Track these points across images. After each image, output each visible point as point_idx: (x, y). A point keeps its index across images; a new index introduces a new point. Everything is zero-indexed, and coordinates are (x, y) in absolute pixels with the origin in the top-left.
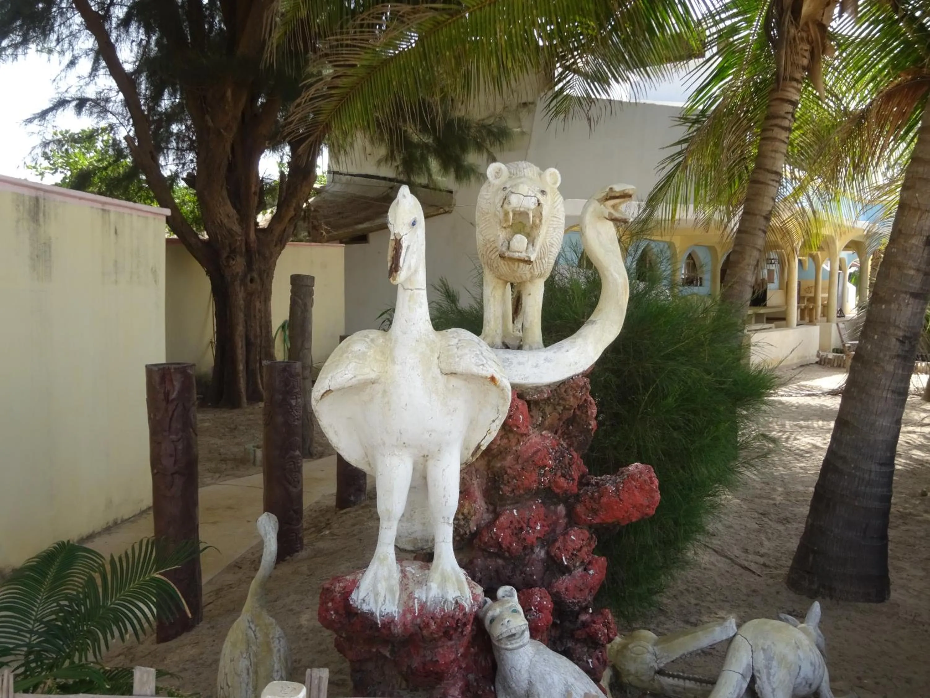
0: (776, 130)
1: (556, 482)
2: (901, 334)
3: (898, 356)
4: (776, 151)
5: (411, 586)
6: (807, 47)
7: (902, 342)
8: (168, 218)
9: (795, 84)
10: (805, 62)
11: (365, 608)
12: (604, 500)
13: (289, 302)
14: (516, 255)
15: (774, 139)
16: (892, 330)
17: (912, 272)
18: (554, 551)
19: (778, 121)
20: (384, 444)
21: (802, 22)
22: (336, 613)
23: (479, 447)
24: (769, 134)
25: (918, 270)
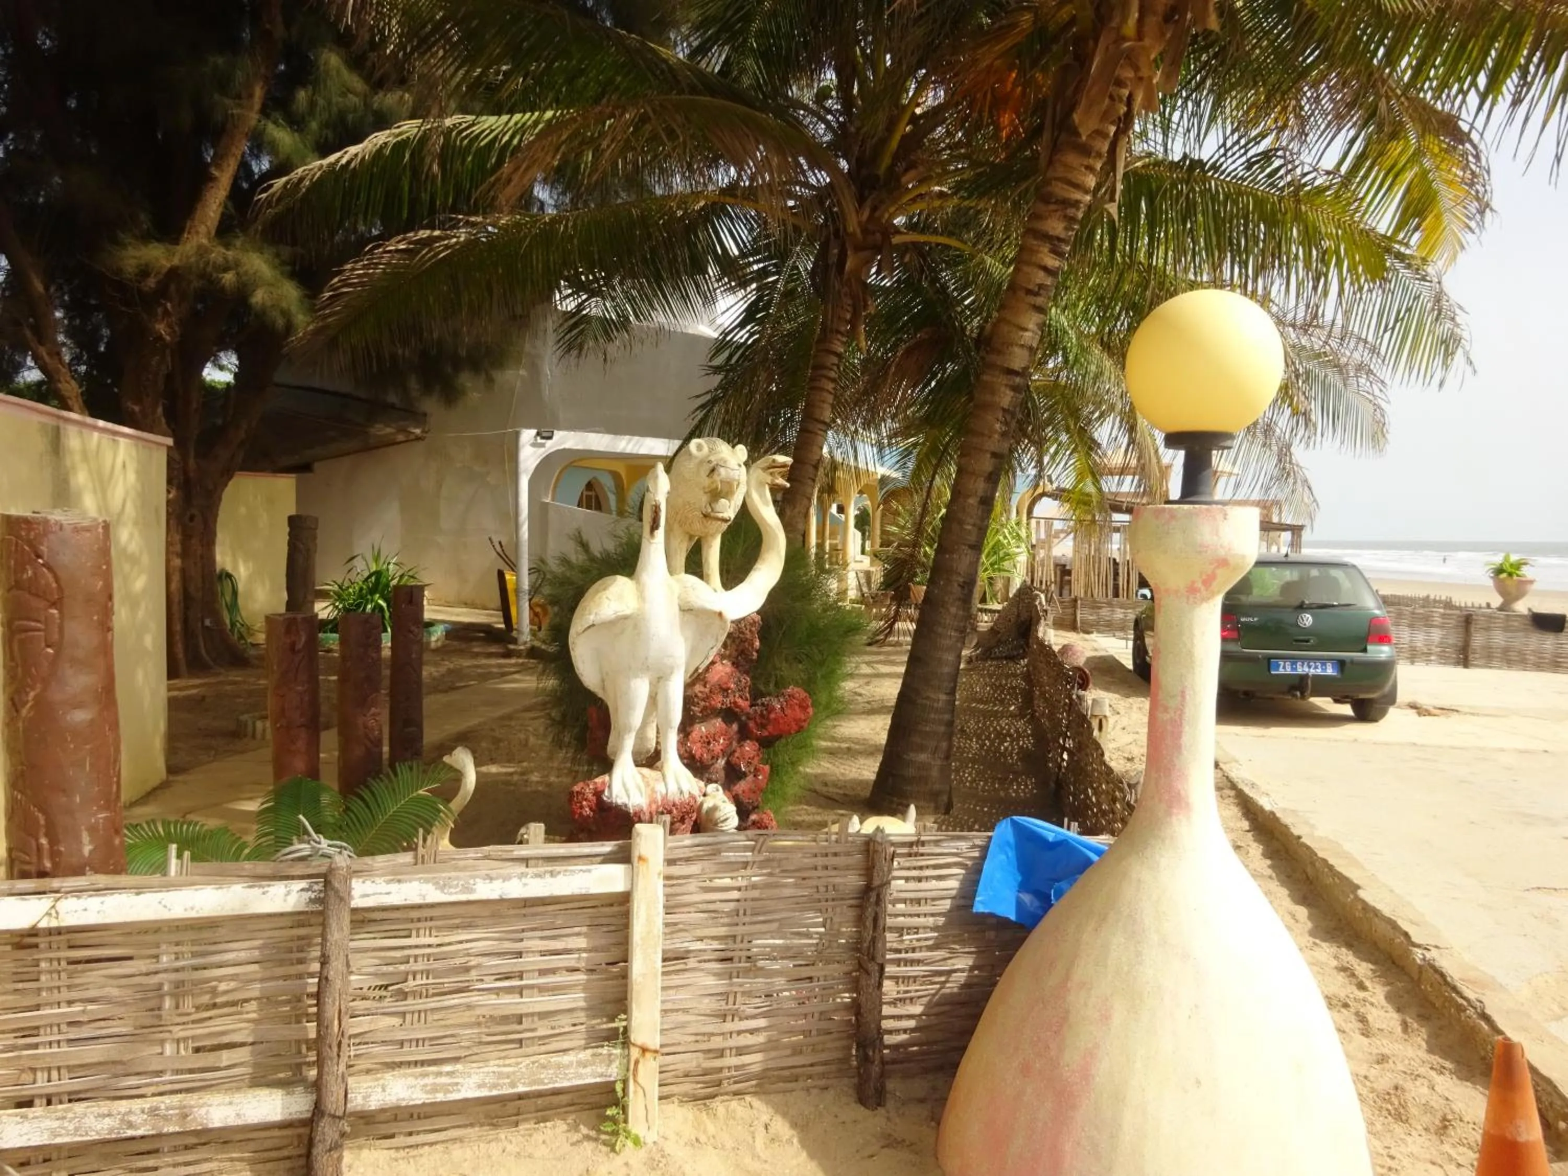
0: (824, 381)
1: (735, 703)
2: (961, 580)
3: (959, 599)
4: (823, 402)
5: (652, 783)
6: (850, 302)
7: (963, 587)
8: (169, 448)
9: (839, 336)
10: (848, 316)
11: (619, 802)
12: (772, 716)
13: (285, 548)
14: (720, 515)
15: (822, 389)
16: (954, 577)
17: (969, 527)
18: (734, 760)
19: (825, 372)
20: (630, 668)
21: (846, 277)
22: (591, 809)
23: (697, 669)
24: (817, 384)
25: (974, 525)
